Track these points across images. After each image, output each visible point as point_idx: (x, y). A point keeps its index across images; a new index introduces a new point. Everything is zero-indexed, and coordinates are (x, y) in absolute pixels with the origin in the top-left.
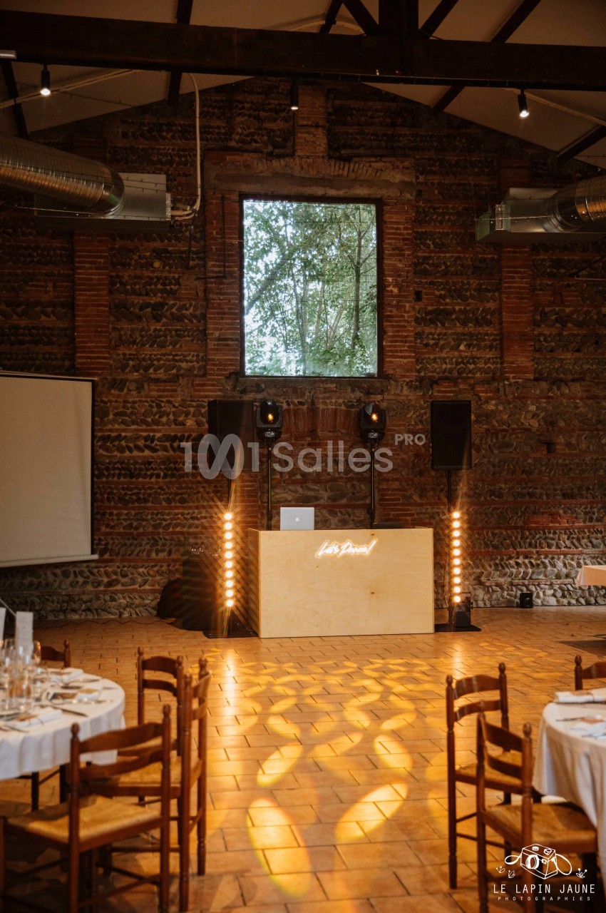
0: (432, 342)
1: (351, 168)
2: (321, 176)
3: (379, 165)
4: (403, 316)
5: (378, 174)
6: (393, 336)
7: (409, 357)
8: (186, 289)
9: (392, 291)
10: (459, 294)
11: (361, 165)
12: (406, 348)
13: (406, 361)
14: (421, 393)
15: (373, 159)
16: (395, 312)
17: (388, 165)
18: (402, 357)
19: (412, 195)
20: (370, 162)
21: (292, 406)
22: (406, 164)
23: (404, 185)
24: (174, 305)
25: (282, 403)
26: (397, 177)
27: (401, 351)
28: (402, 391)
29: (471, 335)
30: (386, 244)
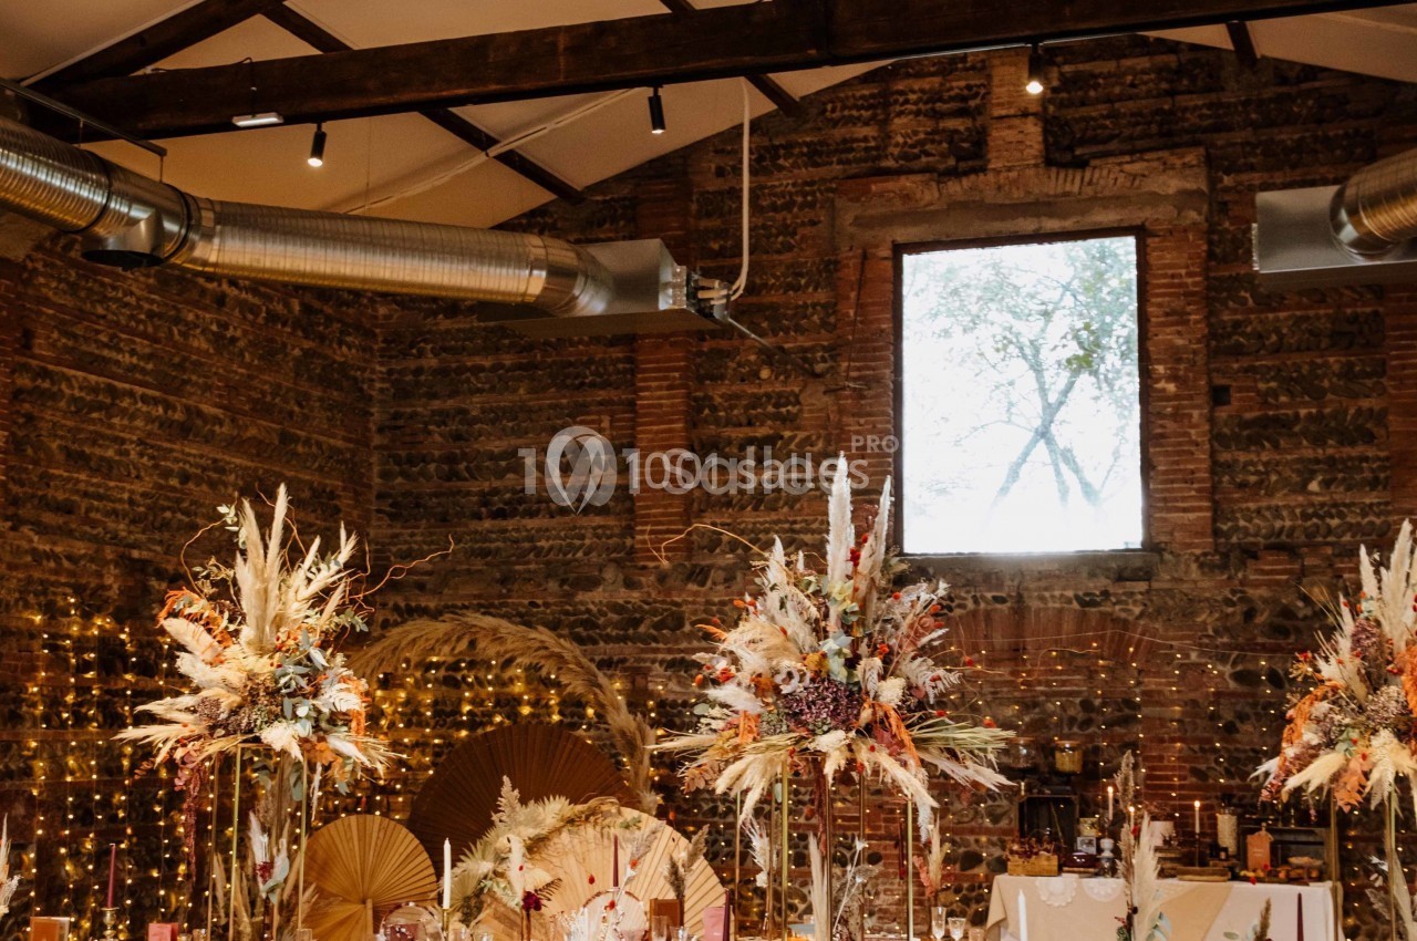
0: (1253, 479)
1: (1087, 179)
2: (1031, 199)
3: (1137, 167)
4: (1189, 435)
5: (1137, 182)
6: (1166, 472)
7: (1200, 509)
8: (811, 411)
9: (1164, 390)
10: (1307, 386)
11: (1105, 172)
12: (1193, 493)
13: (1192, 516)
14: (1225, 577)
15: (1127, 158)
16: (1171, 426)
17: (1155, 164)
18: (1185, 510)
19: (1200, 214)
20: (1120, 164)
21: (983, 605)
22: (1191, 158)
23: (1185, 198)
24: (792, 438)
25: (965, 599)
26: (1172, 184)
27: (1184, 499)
28: (1186, 573)
29: (1331, 462)
30: (1153, 305)
